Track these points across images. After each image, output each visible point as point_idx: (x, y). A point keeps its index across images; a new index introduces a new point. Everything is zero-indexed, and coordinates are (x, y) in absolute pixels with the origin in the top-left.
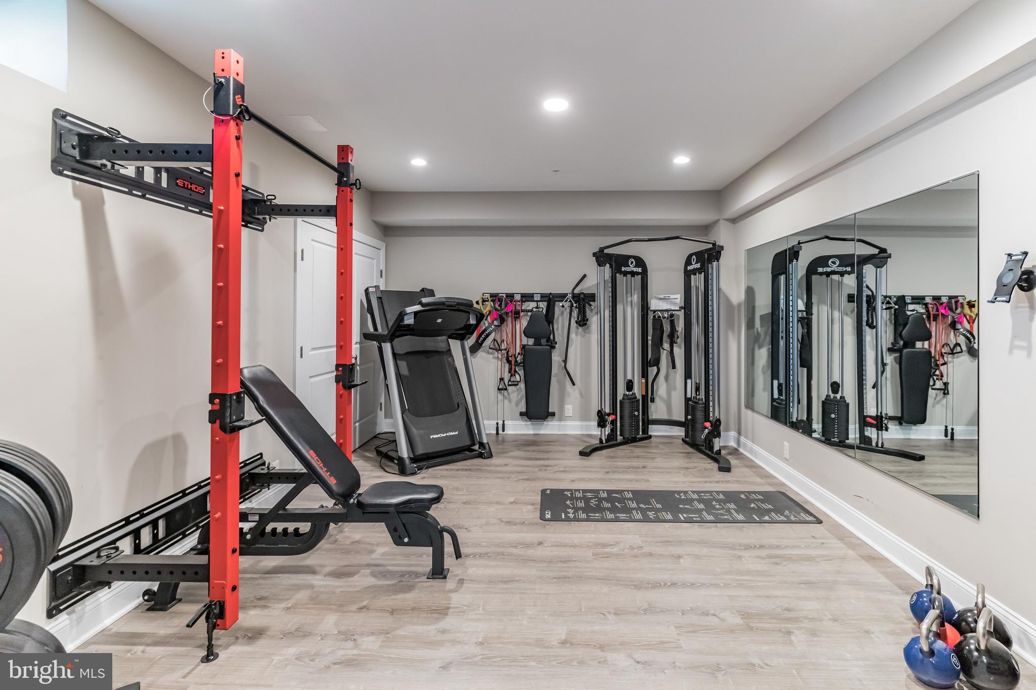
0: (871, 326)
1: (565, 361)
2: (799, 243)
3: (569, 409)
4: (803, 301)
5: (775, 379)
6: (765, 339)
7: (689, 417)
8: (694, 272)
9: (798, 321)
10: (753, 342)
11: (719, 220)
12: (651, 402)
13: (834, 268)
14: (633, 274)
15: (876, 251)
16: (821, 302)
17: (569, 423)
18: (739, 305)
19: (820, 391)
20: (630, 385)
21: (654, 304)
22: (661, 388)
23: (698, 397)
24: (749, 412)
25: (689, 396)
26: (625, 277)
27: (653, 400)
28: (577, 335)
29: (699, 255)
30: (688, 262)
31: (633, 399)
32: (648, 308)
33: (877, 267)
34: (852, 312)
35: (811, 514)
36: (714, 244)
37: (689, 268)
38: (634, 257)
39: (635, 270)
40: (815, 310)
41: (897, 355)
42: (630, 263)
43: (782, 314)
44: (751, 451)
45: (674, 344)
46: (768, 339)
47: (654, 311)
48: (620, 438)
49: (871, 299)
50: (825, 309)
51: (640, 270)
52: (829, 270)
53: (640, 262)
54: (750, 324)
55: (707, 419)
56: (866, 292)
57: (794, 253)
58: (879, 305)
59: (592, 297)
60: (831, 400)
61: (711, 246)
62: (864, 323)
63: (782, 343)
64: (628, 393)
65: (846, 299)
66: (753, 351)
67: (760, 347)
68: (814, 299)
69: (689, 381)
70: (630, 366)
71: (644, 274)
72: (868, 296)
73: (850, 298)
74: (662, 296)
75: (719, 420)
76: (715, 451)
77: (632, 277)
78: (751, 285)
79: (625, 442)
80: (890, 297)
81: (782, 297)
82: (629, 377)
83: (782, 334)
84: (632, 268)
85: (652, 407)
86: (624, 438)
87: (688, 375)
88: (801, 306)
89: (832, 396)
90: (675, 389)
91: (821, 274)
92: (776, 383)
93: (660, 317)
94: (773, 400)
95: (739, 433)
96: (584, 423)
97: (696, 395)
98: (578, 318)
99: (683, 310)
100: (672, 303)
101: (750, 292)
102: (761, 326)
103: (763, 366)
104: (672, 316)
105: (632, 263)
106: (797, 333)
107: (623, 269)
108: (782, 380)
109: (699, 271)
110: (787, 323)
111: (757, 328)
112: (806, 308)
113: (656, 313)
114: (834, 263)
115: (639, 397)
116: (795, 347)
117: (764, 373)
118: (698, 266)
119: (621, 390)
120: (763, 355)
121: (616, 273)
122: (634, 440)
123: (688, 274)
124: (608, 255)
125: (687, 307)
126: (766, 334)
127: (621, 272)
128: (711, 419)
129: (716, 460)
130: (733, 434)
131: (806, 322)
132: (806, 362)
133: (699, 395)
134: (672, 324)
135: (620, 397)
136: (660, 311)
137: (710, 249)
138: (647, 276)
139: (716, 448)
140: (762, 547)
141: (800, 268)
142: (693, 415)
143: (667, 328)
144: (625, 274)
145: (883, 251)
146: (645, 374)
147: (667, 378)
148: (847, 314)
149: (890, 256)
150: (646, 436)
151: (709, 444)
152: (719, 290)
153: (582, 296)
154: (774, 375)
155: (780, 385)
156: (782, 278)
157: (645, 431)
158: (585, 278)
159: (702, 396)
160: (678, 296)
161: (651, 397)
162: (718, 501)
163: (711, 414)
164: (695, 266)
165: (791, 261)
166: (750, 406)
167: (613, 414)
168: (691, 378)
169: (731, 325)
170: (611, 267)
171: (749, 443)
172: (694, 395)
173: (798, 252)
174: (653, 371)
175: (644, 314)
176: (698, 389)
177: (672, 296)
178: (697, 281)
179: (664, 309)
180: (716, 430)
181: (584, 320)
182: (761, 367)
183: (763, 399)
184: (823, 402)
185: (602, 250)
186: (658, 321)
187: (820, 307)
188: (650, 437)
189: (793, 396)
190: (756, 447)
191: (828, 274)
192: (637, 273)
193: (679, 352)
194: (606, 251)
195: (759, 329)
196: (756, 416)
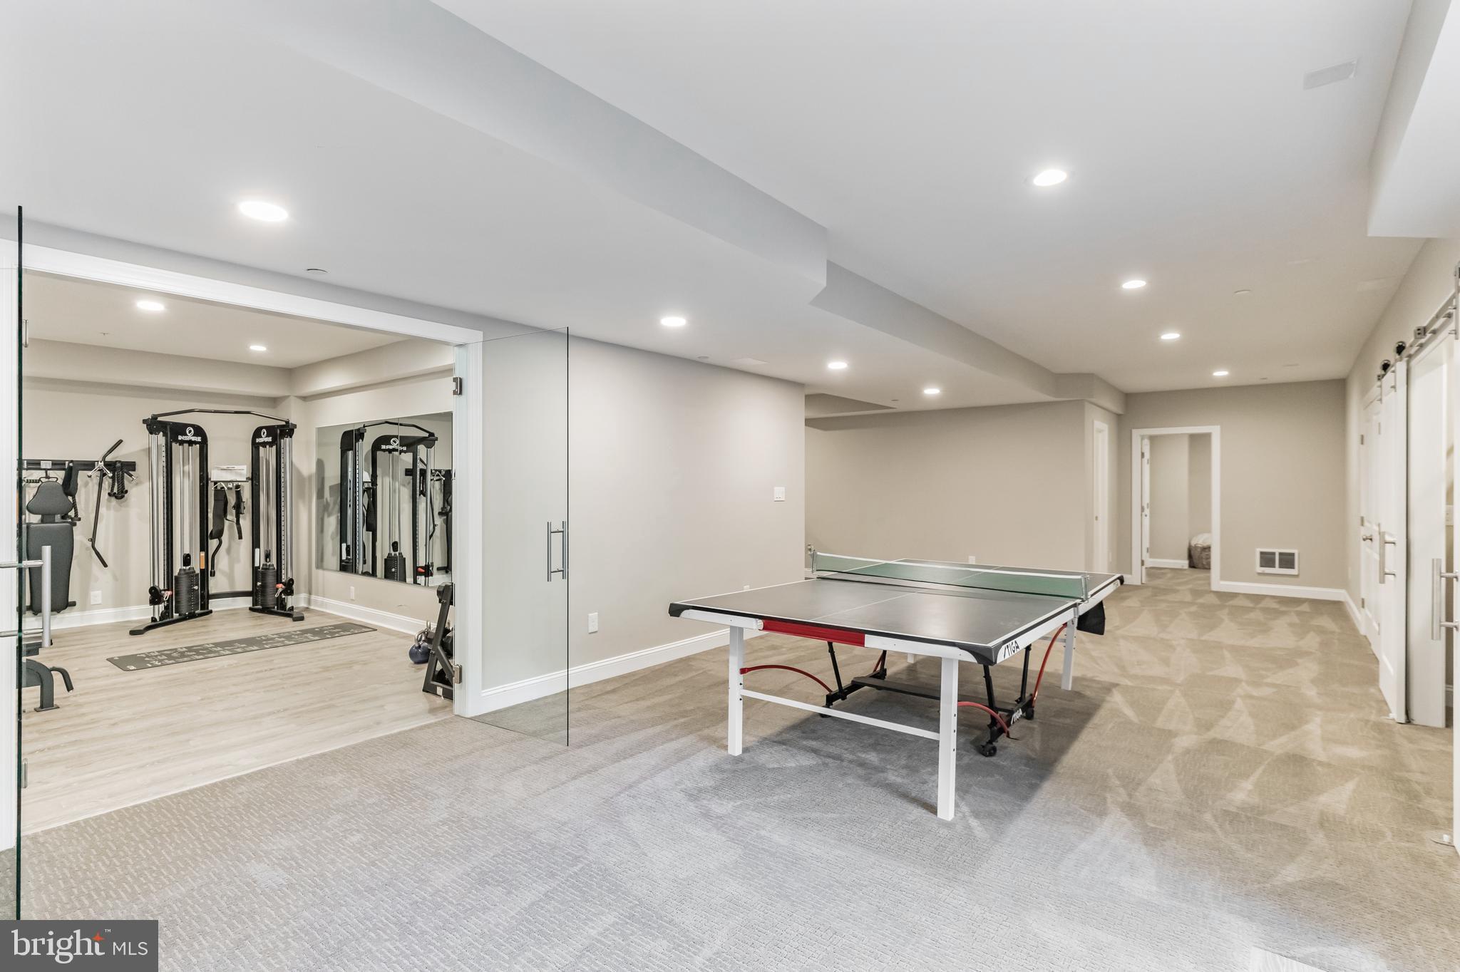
0: (423, 493)
1: (93, 540)
2: (364, 426)
3: (96, 596)
4: (368, 472)
5: (344, 542)
6: (333, 508)
7: (259, 584)
8: (264, 444)
9: (364, 491)
10: (323, 510)
11: (288, 396)
12: (211, 576)
13: (394, 446)
14: (191, 443)
15: (427, 435)
16: (385, 474)
17: (96, 612)
18: (310, 477)
19: (383, 550)
20: (187, 560)
21: (215, 475)
22: (222, 562)
23: (268, 564)
24: (320, 571)
25: (257, 564)
26: (181, 447)
27: (213, 574)
28: (108, 508)
29: (271, 430)
30: (257, 433)
31: (191, 574)
32: (208, 479)
33: (428, 447)
34: (409, 483)
35: (369, 628)
36: (287, 422)
37: (258, 440)
38: (193, 426)
39: (194, 439)
40: (379, 481)
41: (445, 517)
42: (187, 432)
43: (350, 485)
44: (322, 604)
45: (241, 515)
46: (337, 507)
47: (216, 483)
48: (176, 615)
49: (423, 473)
50: (387, 480)
51: (199, 439)
52: (391, 447)
53: (199, 431)
54: (320, 494)
55: (279, 580)
56: (420, 466)
57: (360, 434)
58: (429, 477)
59: (131, 466)
60: (392, 557)
61: (284, 423)
62: (418, 493)
63: (350, 511)
64: (184, 568)
65: (404, 472)
66: (322, 520)
67: (329, 516)
68: (379, 472)
69: (257, 550)
70: (186, 540)
71: (204, 444)
72: (421, 470)
73: (409, 472)
74: (225, 467)
75: (292, 580)
76: (288, 608)
77: (189, 445)
78: (320, 457)
79: (183, 618)
80: (440, 471)
81: (350, 469)
82: (187, 552)
83: (350, 503)
84: (190, 437)
85: (212, 581)
86: (180, 615)
87: (256, 543)
88: (366, 477)
89: (393, 553)
90: (239, 561)
91: (384, 450)
92: (344, 546)
93: (223, 488)
94: (341, 561)
95: (310, 593)
96: (119, 609)
97: (266, 561)
98: (112, 490)
99: (250, 482)
100: (237, 474)
101: (320, 464)
102: (331, 496)
103: (333, 533)
104: (238, 487)
105: (190, 432)
106: (363, 500)
107: (180, 438)
108: (350, 542)
109: (271, 444)
110: (355, 492)
111: (327, 499)
112: (372, 480)
113: (219, 483)
114: (395, 442)
115: (198, 571)
116: (361, 511)
117: (333, 539)
118: (270, 439)
119: (178, 565)
120: (332, 523)
121: (171, 442)
122: (192, 616)
123: (256, 446)
124: (161, 422)
125: (255, 478)
126: (334, 504)
127: (177, 441)
128: (283, 581)
129: (289, 615)
130: (303, 596)
131: (372, 492)
132: (371, 527)
133: (270, 561)
134: (238, 495)
135: (176, 573)
136: (223, 482)
137: (283, 426)
138: (207, 445)
139: (289, 606)
140: (334, 646)
141: (365, 446)
142: (263, 581)
143: (232, 500)
144: (182, 443)
145: (431, 434)
146: (204, 547)
147: (229, 551)
148: (404, 485)
149: (437, 439)
150: (206, 611)
151: (281, 603)
152: (292, 463)
153: (118, 465)
154: (343, 539)
155: (348, 547)
156: (350, 453)
157: (205, 606)
158: (121, 444)
159: (274, 561)
160: (245, 467)
161: (211, 572)
162: (298, 635)
163: (283, 577)
164: (264, 438)
165: (357, 440)
166: (320, 563)
167: (168, 590)
168: (259, 547)
169: (301, 495)
170: (165, 435)
171: (320, 599)
172: (263, 562)
173: (363, 434)
174: (213, 544)
175: (203, 485)
176: (268, 556)
177: (236, 467)
178: (268, 454)
179: (229, 480)
180: (289, 590)
181: (122, 492)
182: (330, 533)
183: (332, 561)
184: (385, 559)
185: (155, 417)
186: (221, 494)
187: (384, 479)
188: (211, 612)
189: (359, 554)
190: (326, 600)
191: (390, 451)
192: (196, 443)
193: (246, 523)
194: (159, 419)
195: (329, 499)
196: (326, 573)
